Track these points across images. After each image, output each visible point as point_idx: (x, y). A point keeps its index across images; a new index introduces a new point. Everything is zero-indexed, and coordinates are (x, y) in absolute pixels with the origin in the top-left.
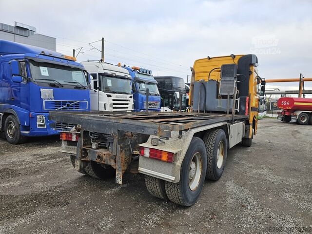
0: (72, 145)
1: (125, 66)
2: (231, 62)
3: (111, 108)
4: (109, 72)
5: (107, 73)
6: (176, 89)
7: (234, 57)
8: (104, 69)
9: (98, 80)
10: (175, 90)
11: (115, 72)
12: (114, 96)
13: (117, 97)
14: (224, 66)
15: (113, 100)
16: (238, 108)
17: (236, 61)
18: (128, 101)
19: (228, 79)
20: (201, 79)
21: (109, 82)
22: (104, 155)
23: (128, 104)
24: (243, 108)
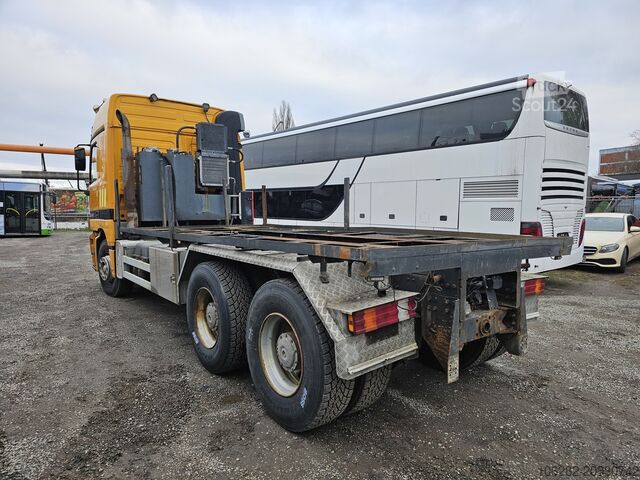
0: (382, 339)
14: (203, 126)
16: (240, 212)
19: (214, 154)
22: (490, 317)
24: (248, 212)
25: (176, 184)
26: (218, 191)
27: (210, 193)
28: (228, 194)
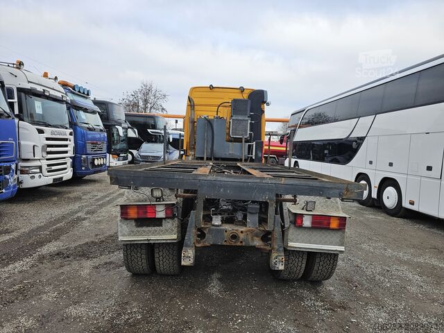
0: (148, 226)
1: (56, 78)
2: (239, 96)
3: (45, 154)
4: (40, 89)
5: (35, 90)
6: (116, 122)
7: (242, 90)
8: (29, 82)
9: (16, 100)
10: (113, 123)
11: (48, 89)
12: (48, 131)
13: (52, 133)
14: (235, 101)
15: (48, 139)
16: (254, 154)
17: (245, 96)
18: (66, 140)
19: (240, 118)
20: (204, 115)
21: (38, 106)
22: (242, 232)
23: (66, 146)
24: (260, 155)
25: (215, 136)
26: (239, 140)
27: (235, 142)
28: (246, 142)
